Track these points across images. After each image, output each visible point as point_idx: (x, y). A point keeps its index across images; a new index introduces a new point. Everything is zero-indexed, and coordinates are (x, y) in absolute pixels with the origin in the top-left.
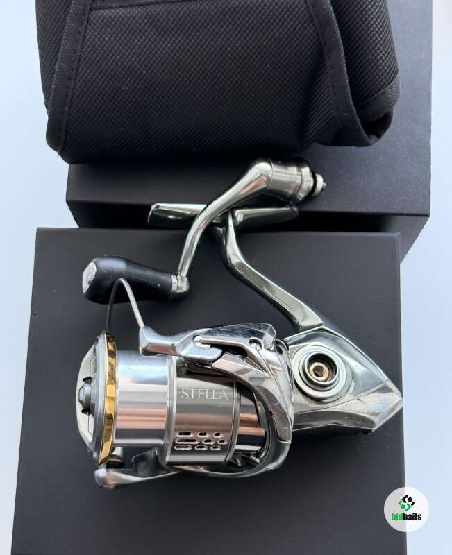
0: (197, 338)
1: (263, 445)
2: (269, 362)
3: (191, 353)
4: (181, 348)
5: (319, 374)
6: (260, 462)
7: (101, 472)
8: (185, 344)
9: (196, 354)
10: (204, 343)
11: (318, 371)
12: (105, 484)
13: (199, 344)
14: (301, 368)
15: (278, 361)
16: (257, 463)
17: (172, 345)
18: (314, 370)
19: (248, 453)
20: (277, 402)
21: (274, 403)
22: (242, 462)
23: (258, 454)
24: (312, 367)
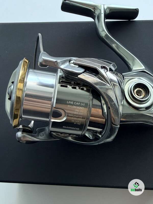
0: (72, 62)
1: (103, 128)
2: (111, 80)
3: (66, 68)
4: (60, 64)
5: (139, 95)
6: (102, 137)
7: (19, 134)
8: (64, 62)
9: (69, 69)
10: (75, 64)
11: (139, 93)
12: (20, 140)
13: (73, 65)
14: (129, 90)
15: (116, 80)
16: (100, 137)
17: (56, 61)
18: (136, 92)
19: (96, 132)
20: (113, 102)
21: (112, 102)
22: (92, 137)
23: (100, 133)
24: (136, 90)
